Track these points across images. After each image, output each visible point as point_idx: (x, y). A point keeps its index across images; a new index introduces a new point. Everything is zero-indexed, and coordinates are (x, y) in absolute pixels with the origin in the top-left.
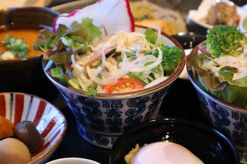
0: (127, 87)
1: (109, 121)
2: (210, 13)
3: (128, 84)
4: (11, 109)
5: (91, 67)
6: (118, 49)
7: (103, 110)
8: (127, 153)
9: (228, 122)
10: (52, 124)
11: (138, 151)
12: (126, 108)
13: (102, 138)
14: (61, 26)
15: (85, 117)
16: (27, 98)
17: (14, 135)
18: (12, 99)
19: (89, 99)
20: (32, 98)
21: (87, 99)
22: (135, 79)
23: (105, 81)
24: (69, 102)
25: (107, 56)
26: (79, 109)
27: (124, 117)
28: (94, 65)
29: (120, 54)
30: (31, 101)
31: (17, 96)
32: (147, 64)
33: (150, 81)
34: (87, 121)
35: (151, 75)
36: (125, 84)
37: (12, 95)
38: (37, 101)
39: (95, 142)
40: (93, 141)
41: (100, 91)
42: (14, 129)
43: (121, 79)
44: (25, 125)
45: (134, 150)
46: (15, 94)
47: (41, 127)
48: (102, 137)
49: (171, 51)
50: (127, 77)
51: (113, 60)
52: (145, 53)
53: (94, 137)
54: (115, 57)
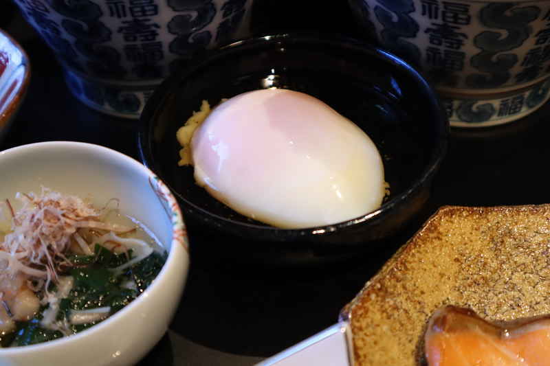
1: (131, 51)
8: (183, 124)
9: (414, 29)
13: (123, 96)
15: (74, 48)
24: (30, 14)
26: (55, 28)
27: (165, 37)
39: (107, 108)
40: (103, 105)
45: (197, 116)
48: (123, 93)
53: (103, 94)
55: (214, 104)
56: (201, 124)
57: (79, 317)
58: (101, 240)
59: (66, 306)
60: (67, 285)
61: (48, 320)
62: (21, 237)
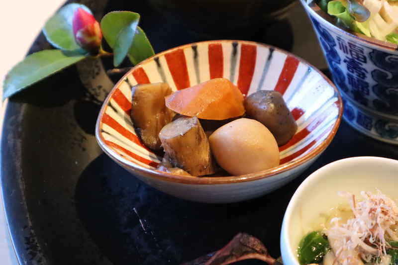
4: (233, 69)
13: (389, 126)
15: (370, 89)
16: (262, 51)
17: (246, 113)
18: (235, 52)
19: (393, 57)
20: (271, 51)
21: (389, 57)
24: (345, 61)
26: (364, 74)
30: (270, 57)
31: (243, 47)
34: (372, 96)
37: (235, 46)
40: (370, 130)
44: (269, 97)
46: (240, 43)
48: (390, 124)
53: (374, 122)
60: (387, 261)
62: (362, 223)
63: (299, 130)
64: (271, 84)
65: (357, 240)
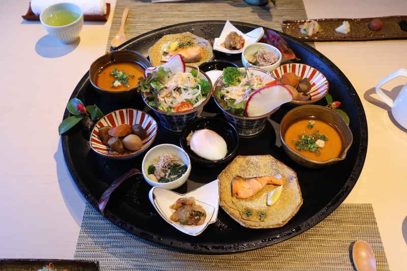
0: (185, 107)
1: (177, 122)
2: (226, 41)
3: (186, 105)
4: (127, 117)
5: (167, 97)
6: (179, 86)
7: (174, 118)
8: (187, 136)
9: (233, 120)
10: (150, 124)
11: (193, 134)
12: (185, 117)
14: (148, 74)
16: (135, 111)
18: (127, 112)
20: (137, 111)
22: (188, 102)
23: (175, 105)
25: (174, 90)
27: (184, 120)
28: (168, 96)
29: (180, 88)
30: (137, 113)
32: (194, 94)
33: (196, 102)
34: (167, 122)
35: (197, 99)
36: (184, 105)
37: (127, 110)
38: (140, 113)
39: (170, 129)
41: (173, 111)
42: (131, 128)
43: (182, 103)
44: (137, 127)
45: (190, 134)
46: (128, 109)
47: (144, 126)
48: (174, 127)
49: (205, 84)
50: (185, 101)
51: (177, 92)
52: (193, 88)
53: (170, 127)
54: (177, 90)
55: (194, 132)
56: (191, 136)
57: (172, 177)
58: (175, 162)
59: (170, 175)
60: (169, 171)
61: (167, 177)
63: (148, 133)
64: (138, 122)
65: (161, 167)
